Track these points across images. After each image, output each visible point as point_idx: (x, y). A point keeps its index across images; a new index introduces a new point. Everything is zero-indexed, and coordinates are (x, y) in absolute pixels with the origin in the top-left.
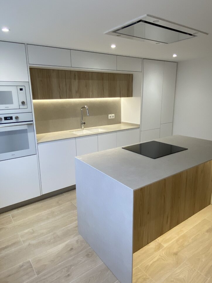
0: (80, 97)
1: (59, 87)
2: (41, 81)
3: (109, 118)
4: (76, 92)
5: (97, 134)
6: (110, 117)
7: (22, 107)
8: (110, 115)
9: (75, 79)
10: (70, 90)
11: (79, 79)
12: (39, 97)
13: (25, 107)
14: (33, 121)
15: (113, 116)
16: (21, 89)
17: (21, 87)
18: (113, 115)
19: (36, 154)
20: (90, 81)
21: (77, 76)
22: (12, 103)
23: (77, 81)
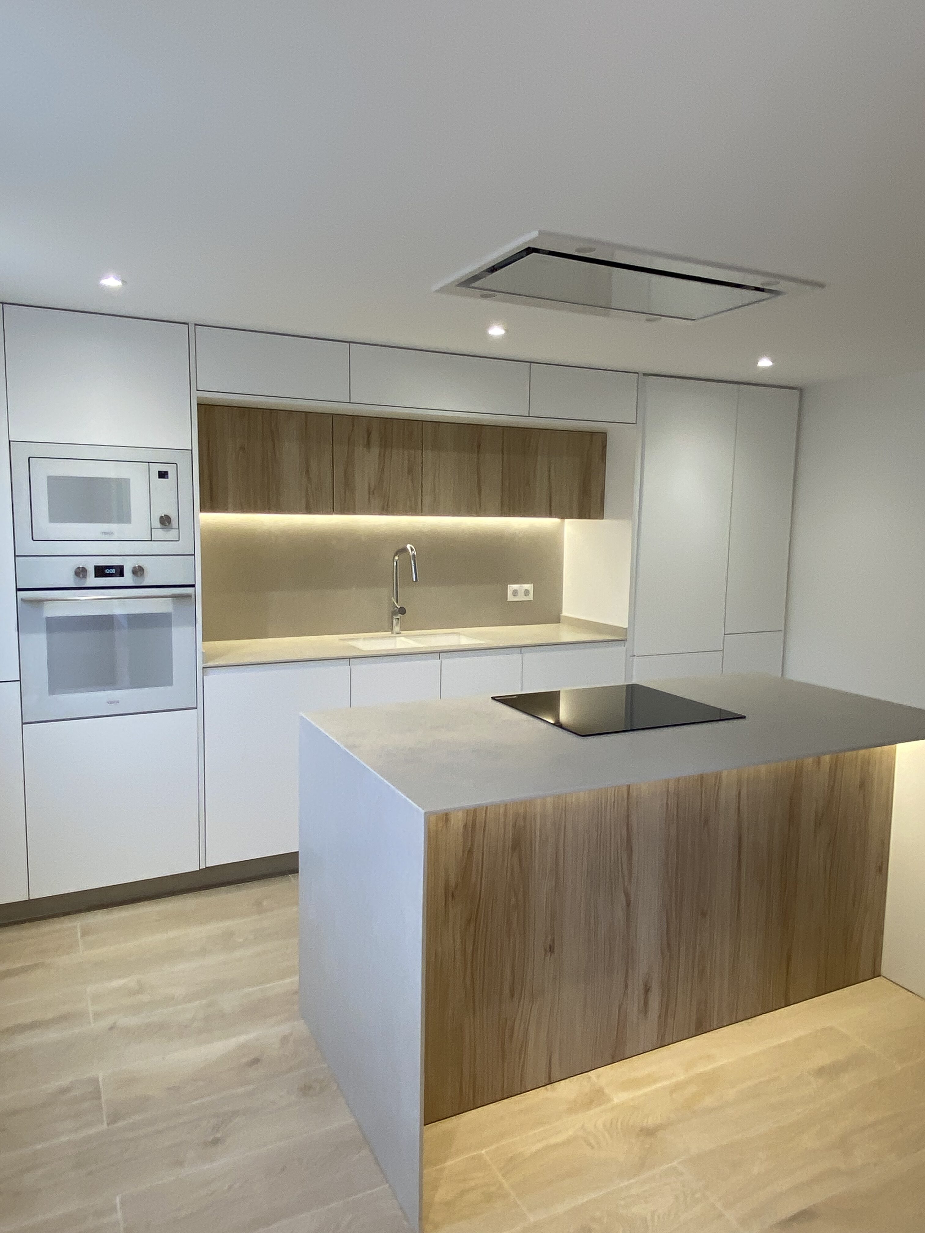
0: (385, 510)
1: (307, 471)
2: (242, 448)
3: (510, 598)
4: (371, 492)
5: (439, 653)
6: (515, 593)
7: (159, 534)
8: (512, 587)
9: (368, 445)
10: (348, 484)
11: (385, 444)
12: (230, 506)
13: (172, 534)
14: (193, 586)
15: (527, 592)
16: (163, 475)
17: (163, 468)
18: (529, 587)
19: (196, 708)
20: (429, 455)
21: (375, 436)
22: (124, 517)
23: (375, 451)
